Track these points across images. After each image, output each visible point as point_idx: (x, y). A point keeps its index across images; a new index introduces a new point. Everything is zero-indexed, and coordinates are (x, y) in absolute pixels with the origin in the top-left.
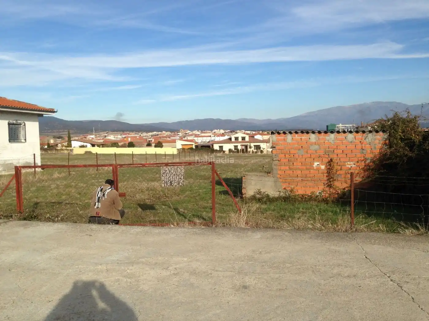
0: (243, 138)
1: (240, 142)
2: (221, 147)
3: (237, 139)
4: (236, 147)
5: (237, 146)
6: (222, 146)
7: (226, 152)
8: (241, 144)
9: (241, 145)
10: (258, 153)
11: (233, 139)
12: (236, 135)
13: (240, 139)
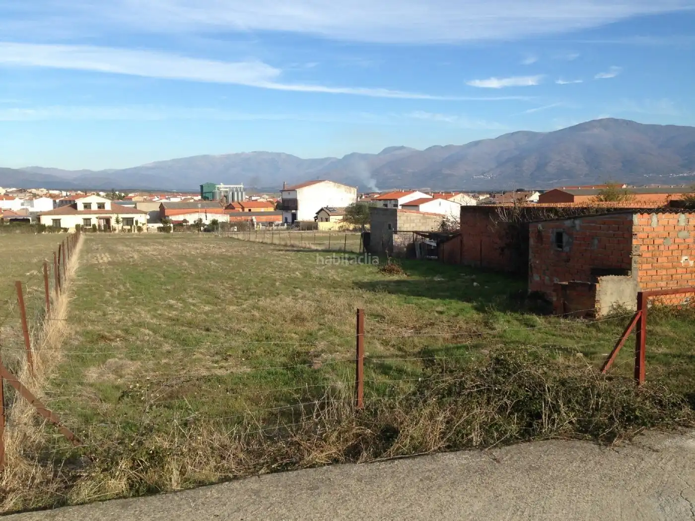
0: (101, 206)
1: (95, 213)
2: (57, 222)
3: (87, 206)
4: (87, 221)
5: (90, 219)
6: (59, 220)
7: (69, 231)
8: (97, 215)
9: (97, 218)
10: (133, 232)
11: (80, 207)
12: (87, 200)
13: (94, 207)
